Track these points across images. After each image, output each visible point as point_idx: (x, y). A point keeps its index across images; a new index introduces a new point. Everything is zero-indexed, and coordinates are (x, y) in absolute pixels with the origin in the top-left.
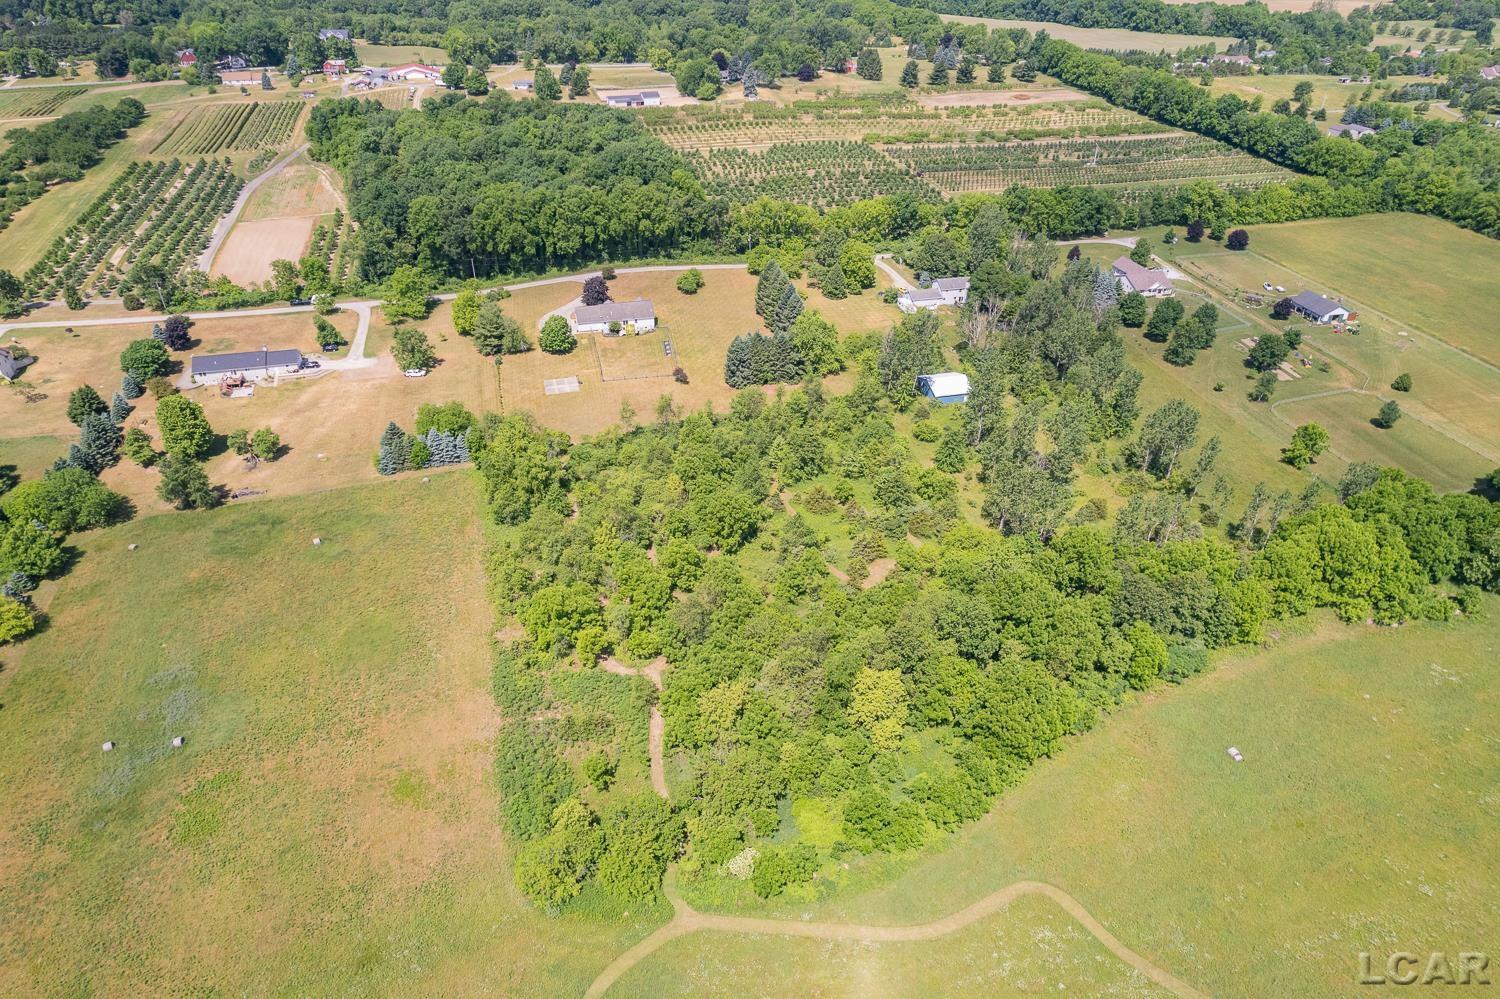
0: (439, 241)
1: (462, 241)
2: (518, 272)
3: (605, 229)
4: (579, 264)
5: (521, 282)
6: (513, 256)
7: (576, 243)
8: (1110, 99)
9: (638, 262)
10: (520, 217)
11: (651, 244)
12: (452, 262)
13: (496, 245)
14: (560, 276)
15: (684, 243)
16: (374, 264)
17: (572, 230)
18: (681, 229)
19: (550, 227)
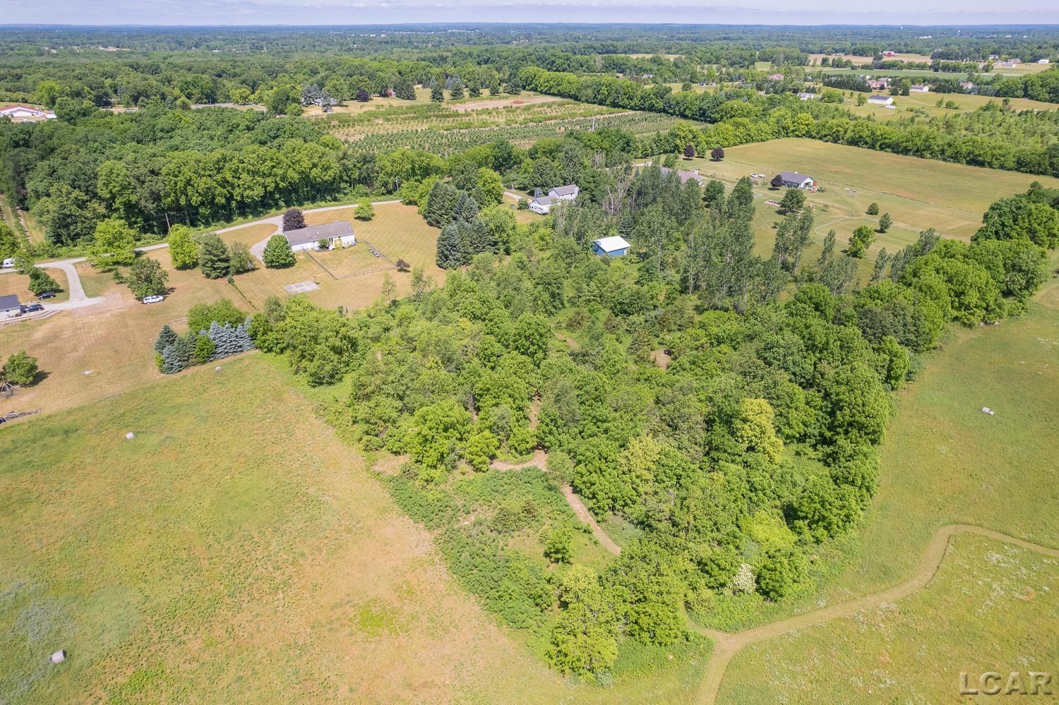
0: (134, 198)
1: (156, 197)
2: (207, 224)
3: (283, 178)
4: (261, 212)
5: (211, 230)
6: (202, 210)
7: (258, 192)
8: (576, 98)
9: (311, 205)
10: (208, 173)
11: (318, 191)
12: (147, 219)
13: (188, 199)
14: (248, 222)
15: (344, 188)
16: (67, 226)
17: (255, 181)
18: (341, 177)
19: (236, 180)
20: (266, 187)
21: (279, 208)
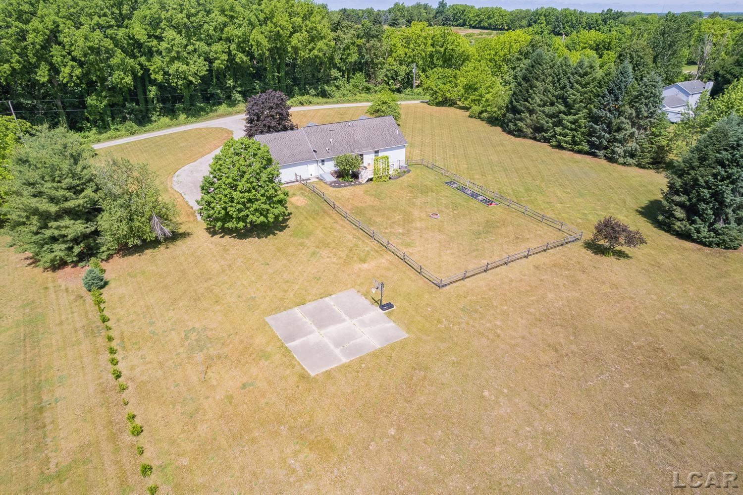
4: (202, 109)
5: (110, 138)
7: (196, 67)
13: (54, 70)
14: (177, 125)
15: (336, 78)
17: (191, 48)
18: (331, 59)
19: (155, 42)
20: (210, 61)
21: (232, 103)
